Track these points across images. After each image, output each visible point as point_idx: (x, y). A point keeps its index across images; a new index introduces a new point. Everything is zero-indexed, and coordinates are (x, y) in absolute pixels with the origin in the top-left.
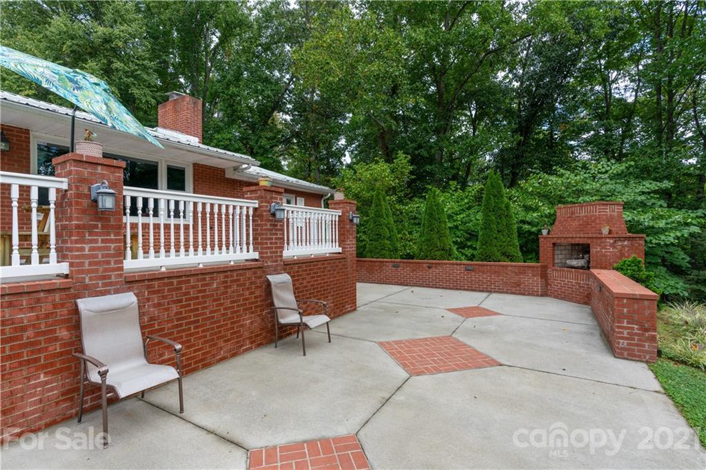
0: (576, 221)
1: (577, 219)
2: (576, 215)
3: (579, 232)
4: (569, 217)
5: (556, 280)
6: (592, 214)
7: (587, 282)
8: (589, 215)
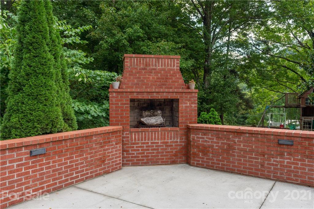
0: (152, 74)
1: (153, 71)
2: (151, 67)
3: (161, 86)
4: (143, 69)
5: (134, 144)
6: (169, 67)
7: (175, 140)
8: (167, 68)
